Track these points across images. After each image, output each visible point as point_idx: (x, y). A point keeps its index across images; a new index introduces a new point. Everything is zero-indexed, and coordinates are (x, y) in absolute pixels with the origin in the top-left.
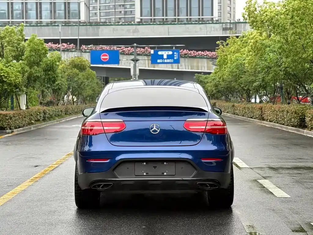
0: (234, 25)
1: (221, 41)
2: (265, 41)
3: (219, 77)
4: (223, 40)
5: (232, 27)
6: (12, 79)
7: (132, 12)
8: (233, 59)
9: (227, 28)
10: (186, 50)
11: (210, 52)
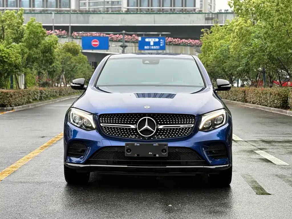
0: (216, 15)
1: (205, 29)
2: (249, 27)
3: (203, 62)
4: (207, 28)
5: (214, 17)
6: (12, 59)
7: (119, 2)
8: (217, 45)
9: (210, 18)
10: (171, 38)
11: (193, 40)
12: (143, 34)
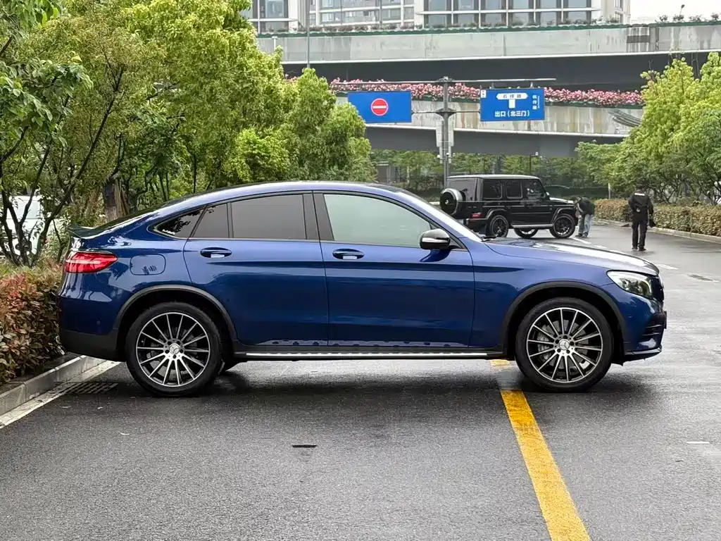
0: (653, 30)
1: (649, 72)
3: (649, 149)
4: (654, 70)
5: (648, 34)
6: (275, 161)
8: (692, 112)
9: (638, 37)
10: (548, 89)
11: (601, 92)
12: (491, 82)
